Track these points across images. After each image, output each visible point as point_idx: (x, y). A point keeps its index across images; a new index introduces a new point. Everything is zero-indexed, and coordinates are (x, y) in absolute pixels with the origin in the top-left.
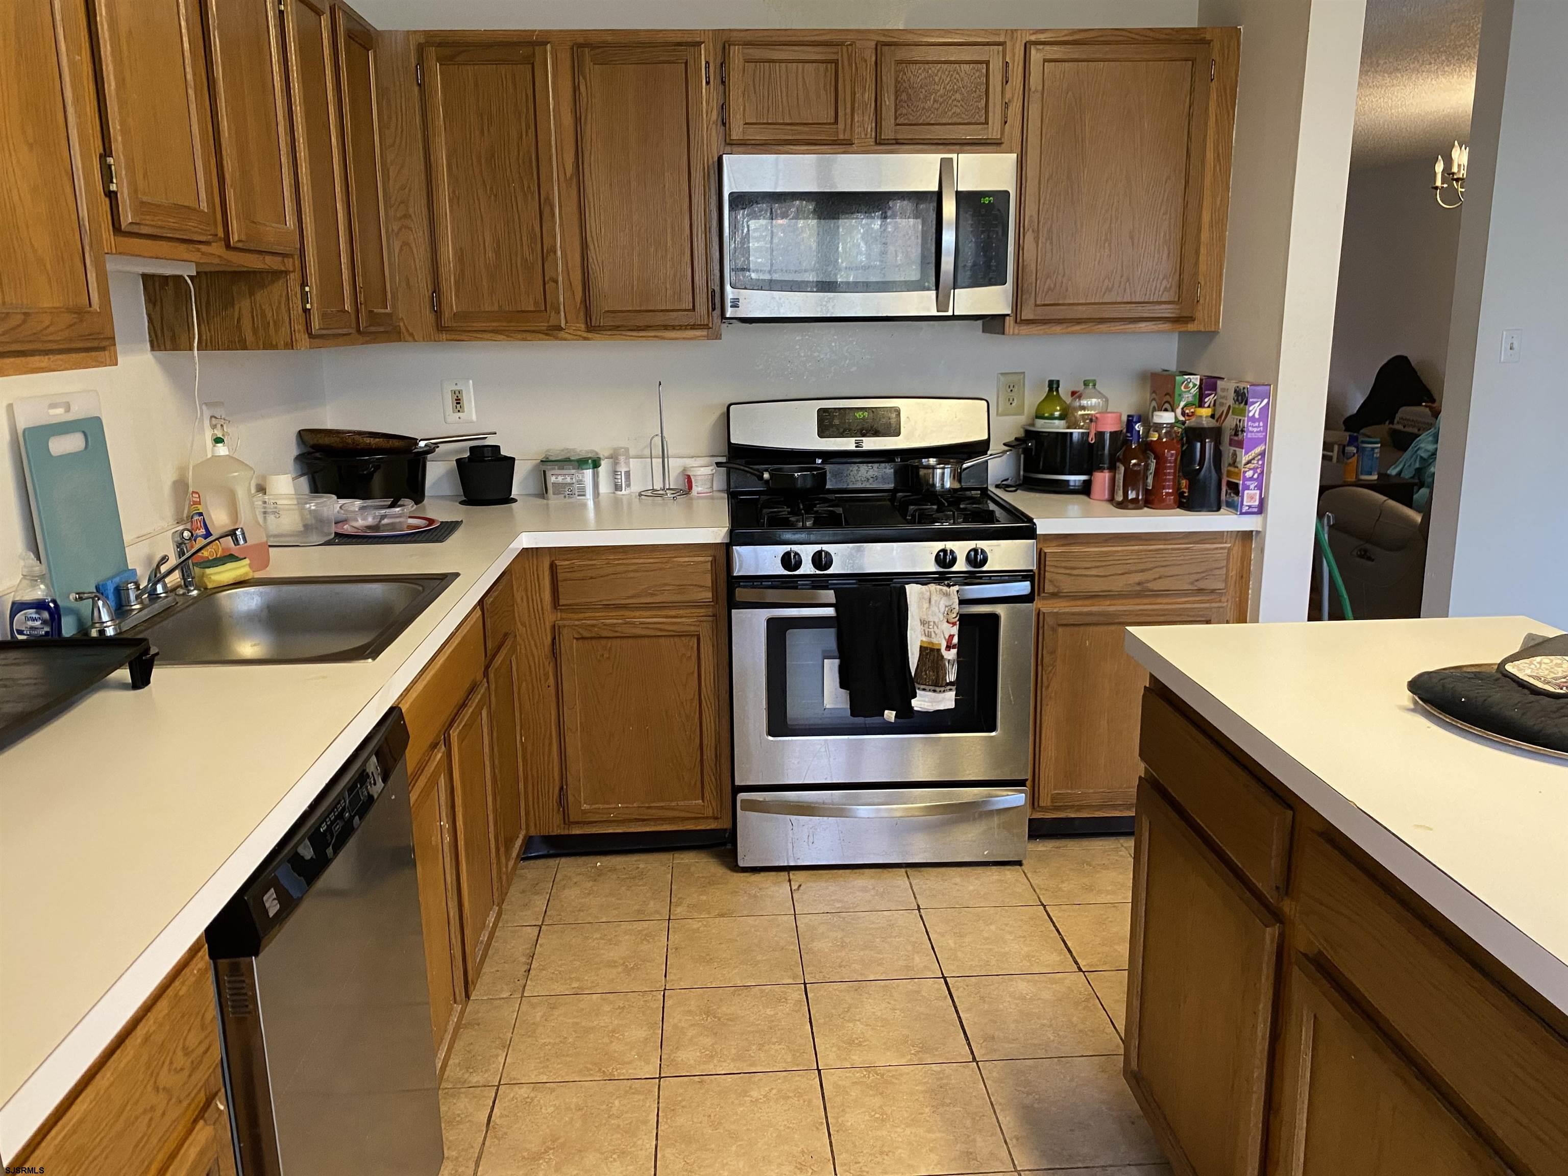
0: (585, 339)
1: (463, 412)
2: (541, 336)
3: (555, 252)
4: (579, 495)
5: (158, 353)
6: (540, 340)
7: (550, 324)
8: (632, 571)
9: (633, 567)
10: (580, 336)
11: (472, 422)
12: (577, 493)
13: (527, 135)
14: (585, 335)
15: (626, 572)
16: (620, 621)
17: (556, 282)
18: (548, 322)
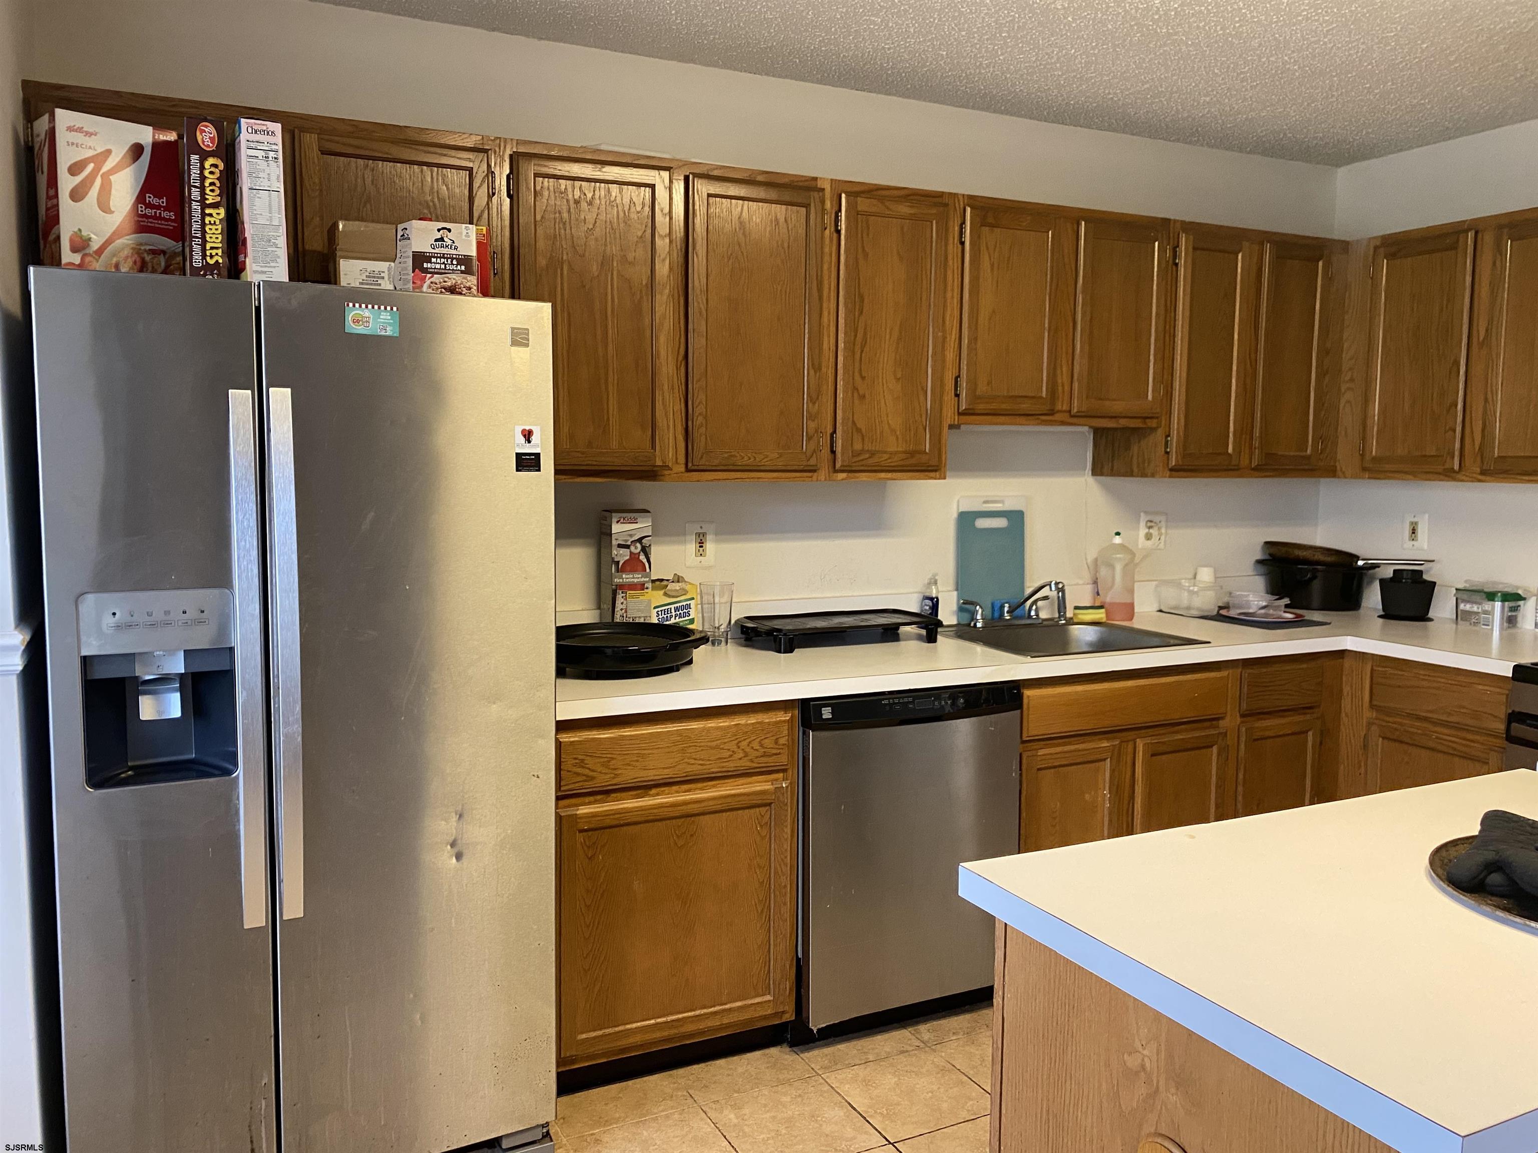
0: (1480, 481)
1: (1417, 540)
2: (1442, 477)
3: (1456, 406)
4: (1484, 625)
5: (1099, 478)
6: (1440, 480)
7: (1446, 467)
8: (1434, 688)
9: (1435, 685)
10: (1475, 478)
11: (1423, 550)
12: (1482, 623)
13: (1447, 308)
14: (1480, 477)
15: (1429, 687)
16: (1419, 731)
17: (1454, 431)
18: (1444, 465)
